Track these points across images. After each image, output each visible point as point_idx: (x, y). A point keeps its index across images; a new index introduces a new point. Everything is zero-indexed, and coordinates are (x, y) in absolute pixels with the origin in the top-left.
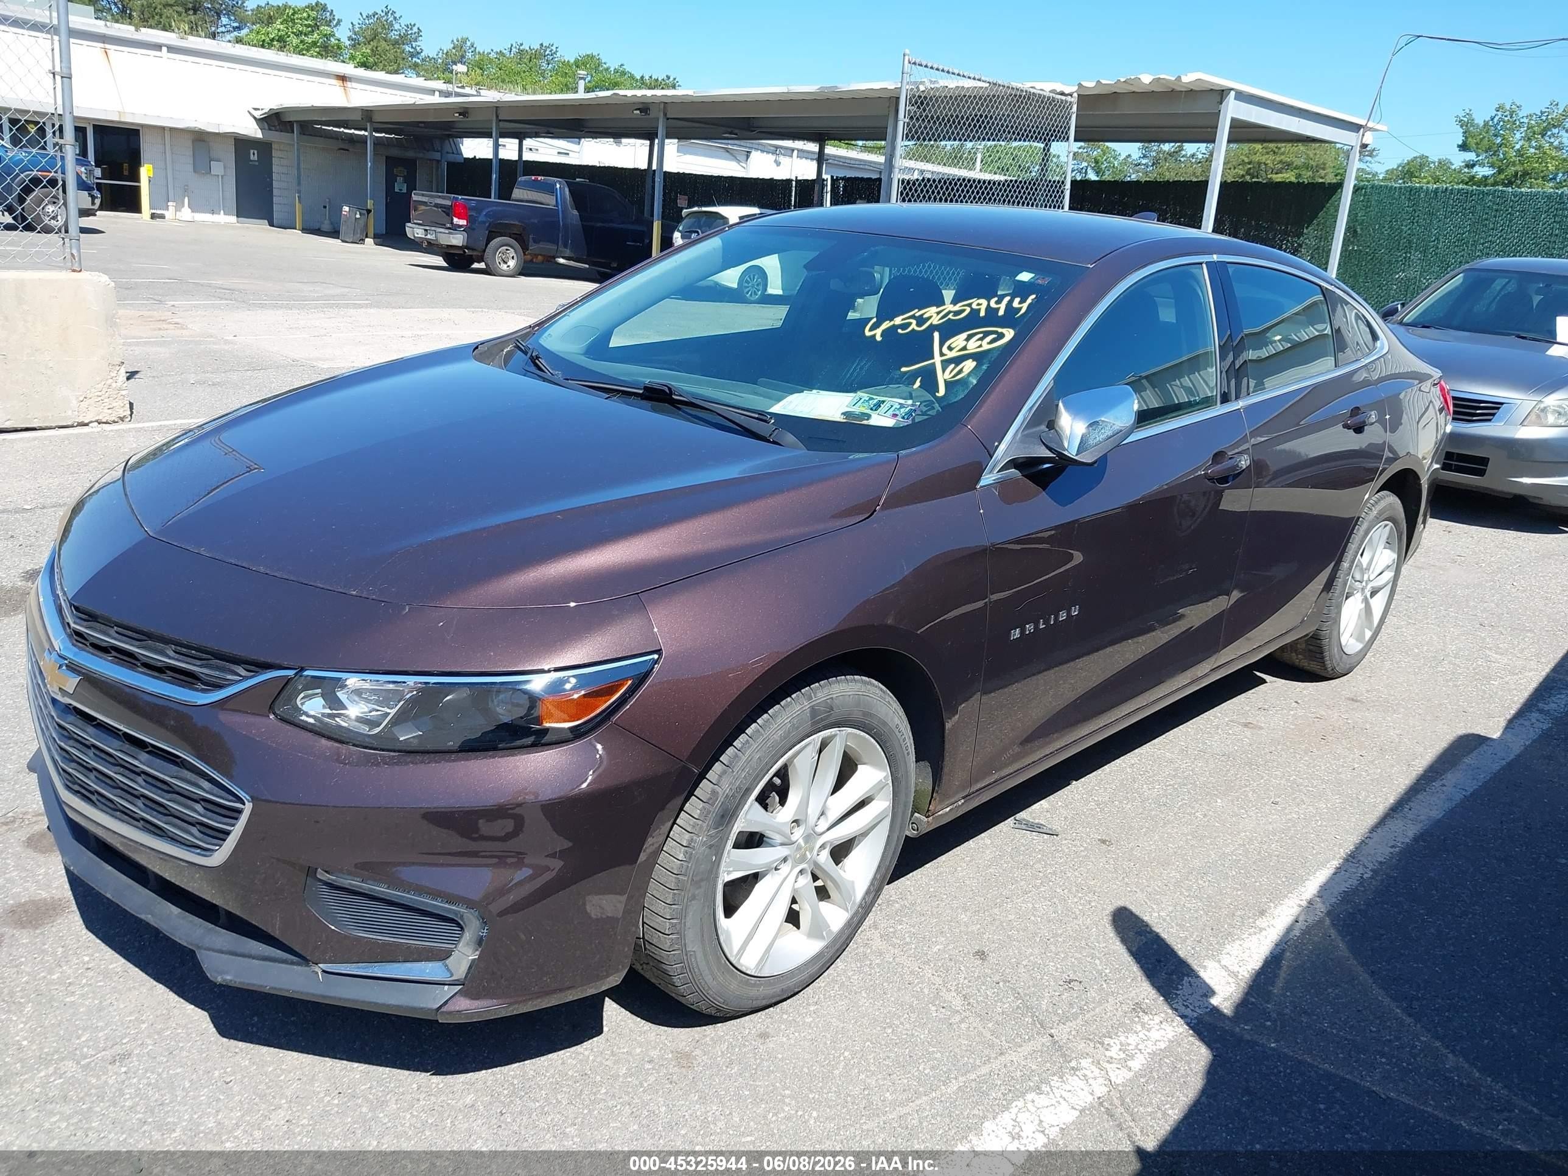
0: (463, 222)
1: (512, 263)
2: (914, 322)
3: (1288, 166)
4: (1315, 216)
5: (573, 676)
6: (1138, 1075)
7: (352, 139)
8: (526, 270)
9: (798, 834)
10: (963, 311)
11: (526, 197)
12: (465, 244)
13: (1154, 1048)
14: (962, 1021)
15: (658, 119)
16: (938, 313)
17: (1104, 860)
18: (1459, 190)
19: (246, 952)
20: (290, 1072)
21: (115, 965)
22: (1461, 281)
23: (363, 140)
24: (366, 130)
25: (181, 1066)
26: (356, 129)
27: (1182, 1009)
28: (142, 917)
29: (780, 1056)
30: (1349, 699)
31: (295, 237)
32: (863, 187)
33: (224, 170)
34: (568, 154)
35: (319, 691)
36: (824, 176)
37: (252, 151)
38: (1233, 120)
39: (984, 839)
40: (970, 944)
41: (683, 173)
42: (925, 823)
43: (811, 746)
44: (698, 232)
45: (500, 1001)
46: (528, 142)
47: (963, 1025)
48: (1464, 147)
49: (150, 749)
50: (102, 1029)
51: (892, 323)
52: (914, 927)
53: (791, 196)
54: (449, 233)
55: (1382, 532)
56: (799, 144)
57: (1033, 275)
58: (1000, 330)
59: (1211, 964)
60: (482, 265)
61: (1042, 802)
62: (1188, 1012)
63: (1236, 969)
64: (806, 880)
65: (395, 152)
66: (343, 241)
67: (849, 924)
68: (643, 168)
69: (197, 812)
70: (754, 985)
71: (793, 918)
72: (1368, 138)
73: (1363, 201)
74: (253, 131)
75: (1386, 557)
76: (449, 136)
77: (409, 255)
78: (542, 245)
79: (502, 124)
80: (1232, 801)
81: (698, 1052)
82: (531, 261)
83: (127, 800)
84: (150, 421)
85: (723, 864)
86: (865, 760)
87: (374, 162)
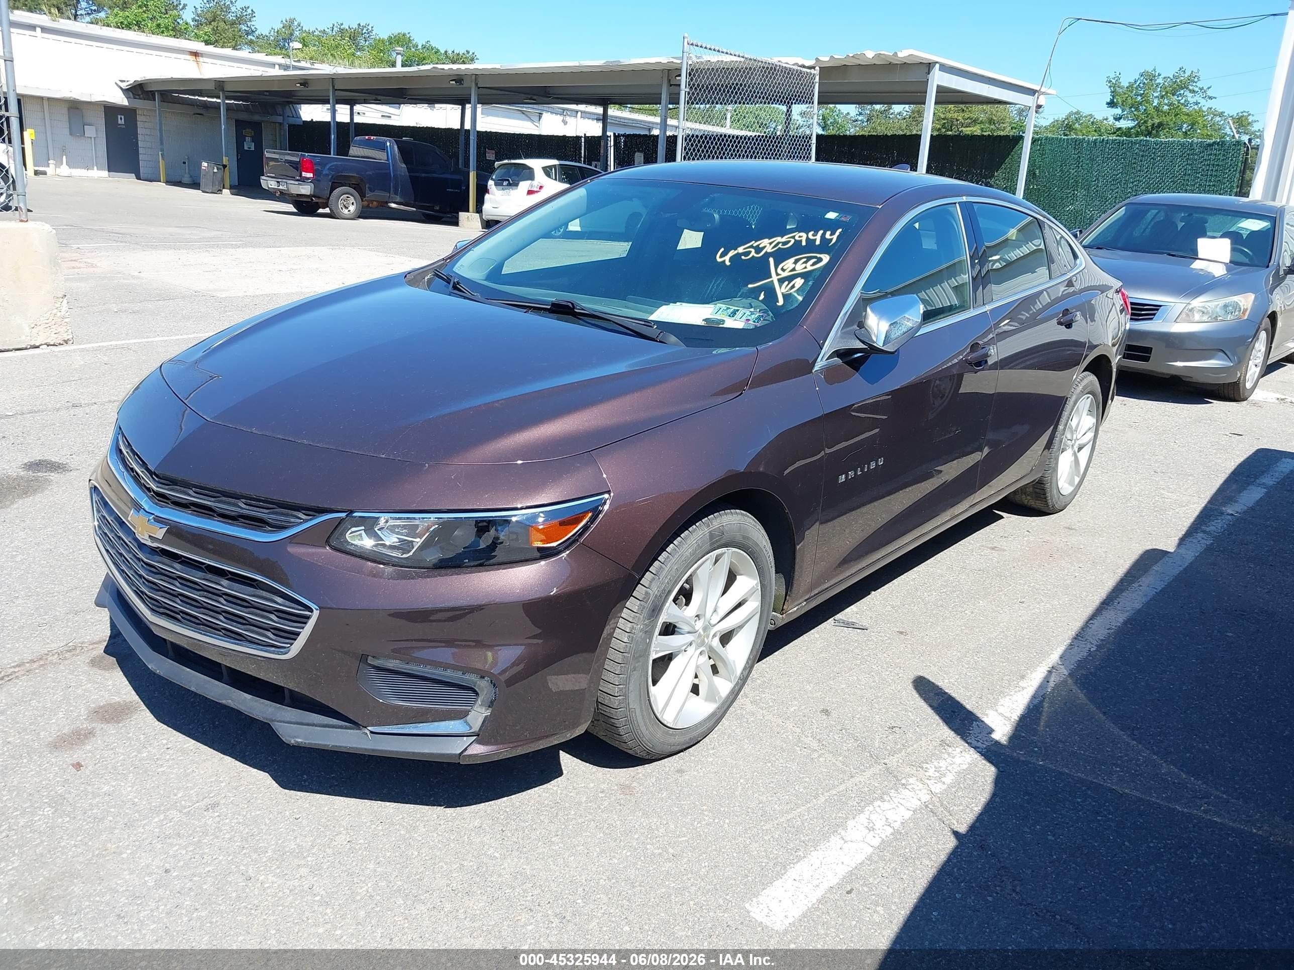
0: (310, 175)
1: (352, 208)
2: (753, 251)
3: (975, 121)
4: (1003, 162)
5: (542, 512)
6: (950, 787)
7: (205, 105)
8: (364, 214)
9: (699, 625)
10: (790, 241)
11: (359, 154)
12: (312, 193)
13: (959, 768)
14: (820, 756)
15: (470, 88)
16: (770, 244)
17: (904, 645)
18: (1113, 141)
19: (310, 722)
20: (342, 810)
21: (188, 745)
22: (1124, 212)
23: (217, 107)
24: (218, 97)
25: (259, 810)
26: (208, 97)
27: (975, 743)
28: (224, 702)
29: (695, 784)
30: (1066, 528)
31: (160, 189)
32: (640, 142)
33: (96, 132)
34: (390, 117)
35: (363, 528)
36: (609, 134)
37: (119, 117)
38: (938, 86)
39: (814, 633)
40: (816, 705)
41: (490, 132)
42: (781, 619)
43: (709, 561)
44: (508, 180)
45: (506, 746)
46: (358, 108)
47: (821, 759)
48: (1112, 104)
49: (230, 576)
50: (192, 789)
51: (736, 252)
52: (773, 695)
53: (581, 149)
54: (299, 184)
55: (1086, 402)
56: (582, 107)
57: (837, 214)
58: (818, 255)
59: (991, 713)
60: (327, 210)
61: (852, 607)
62: (979, 744)
63: (1008, 715)
64: (704, 658)
65: (244, 116)
66: (203, 192)
67: (732, 692)
68: (456, 128)
69: (273, 621)
70: (671, 735)
71: (695, 690)
72: (1042, 100)
73: (1039, 150)
74: (121, 100)
75: (1089, 421)
76: (292, 103)
77: (261, 203)
78: (377, 193)
79: (338, 93)
80: (991, 602)
81: (635, 784)
82: (368, 206)
83: (210, 616)
84: (90, 343)
85: (653, 645)
86: (742, 572)
87: (227, 123)
